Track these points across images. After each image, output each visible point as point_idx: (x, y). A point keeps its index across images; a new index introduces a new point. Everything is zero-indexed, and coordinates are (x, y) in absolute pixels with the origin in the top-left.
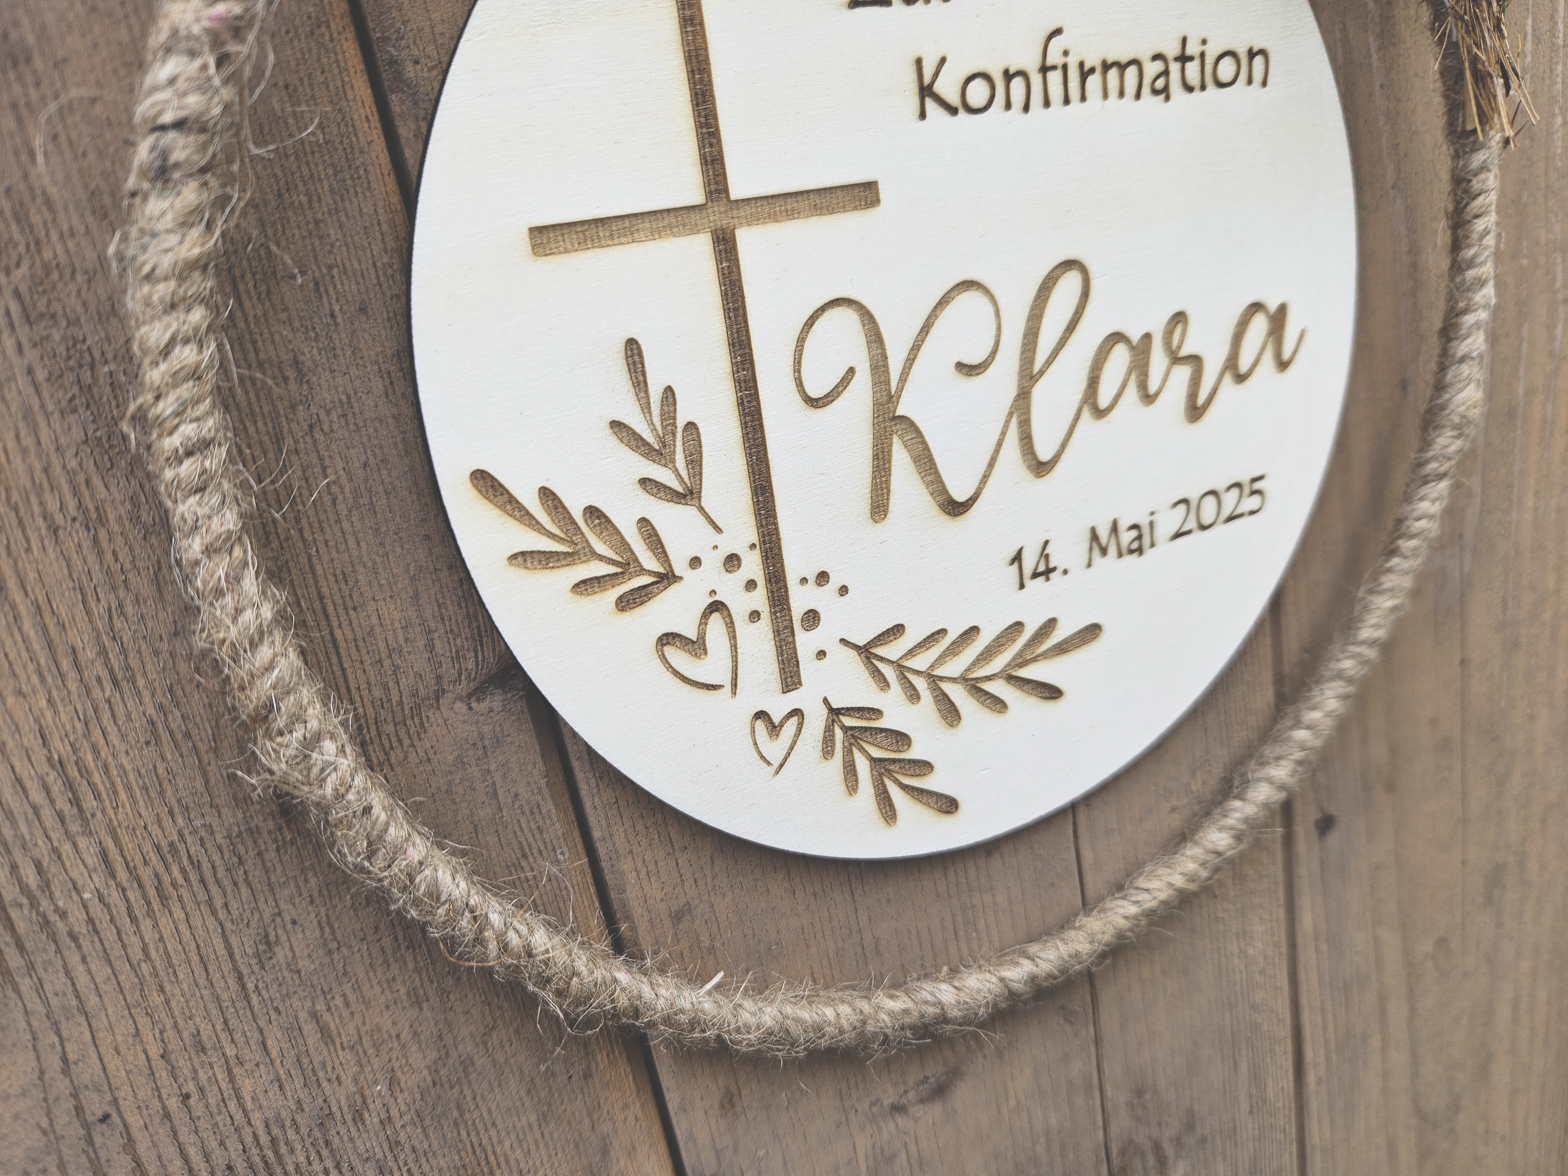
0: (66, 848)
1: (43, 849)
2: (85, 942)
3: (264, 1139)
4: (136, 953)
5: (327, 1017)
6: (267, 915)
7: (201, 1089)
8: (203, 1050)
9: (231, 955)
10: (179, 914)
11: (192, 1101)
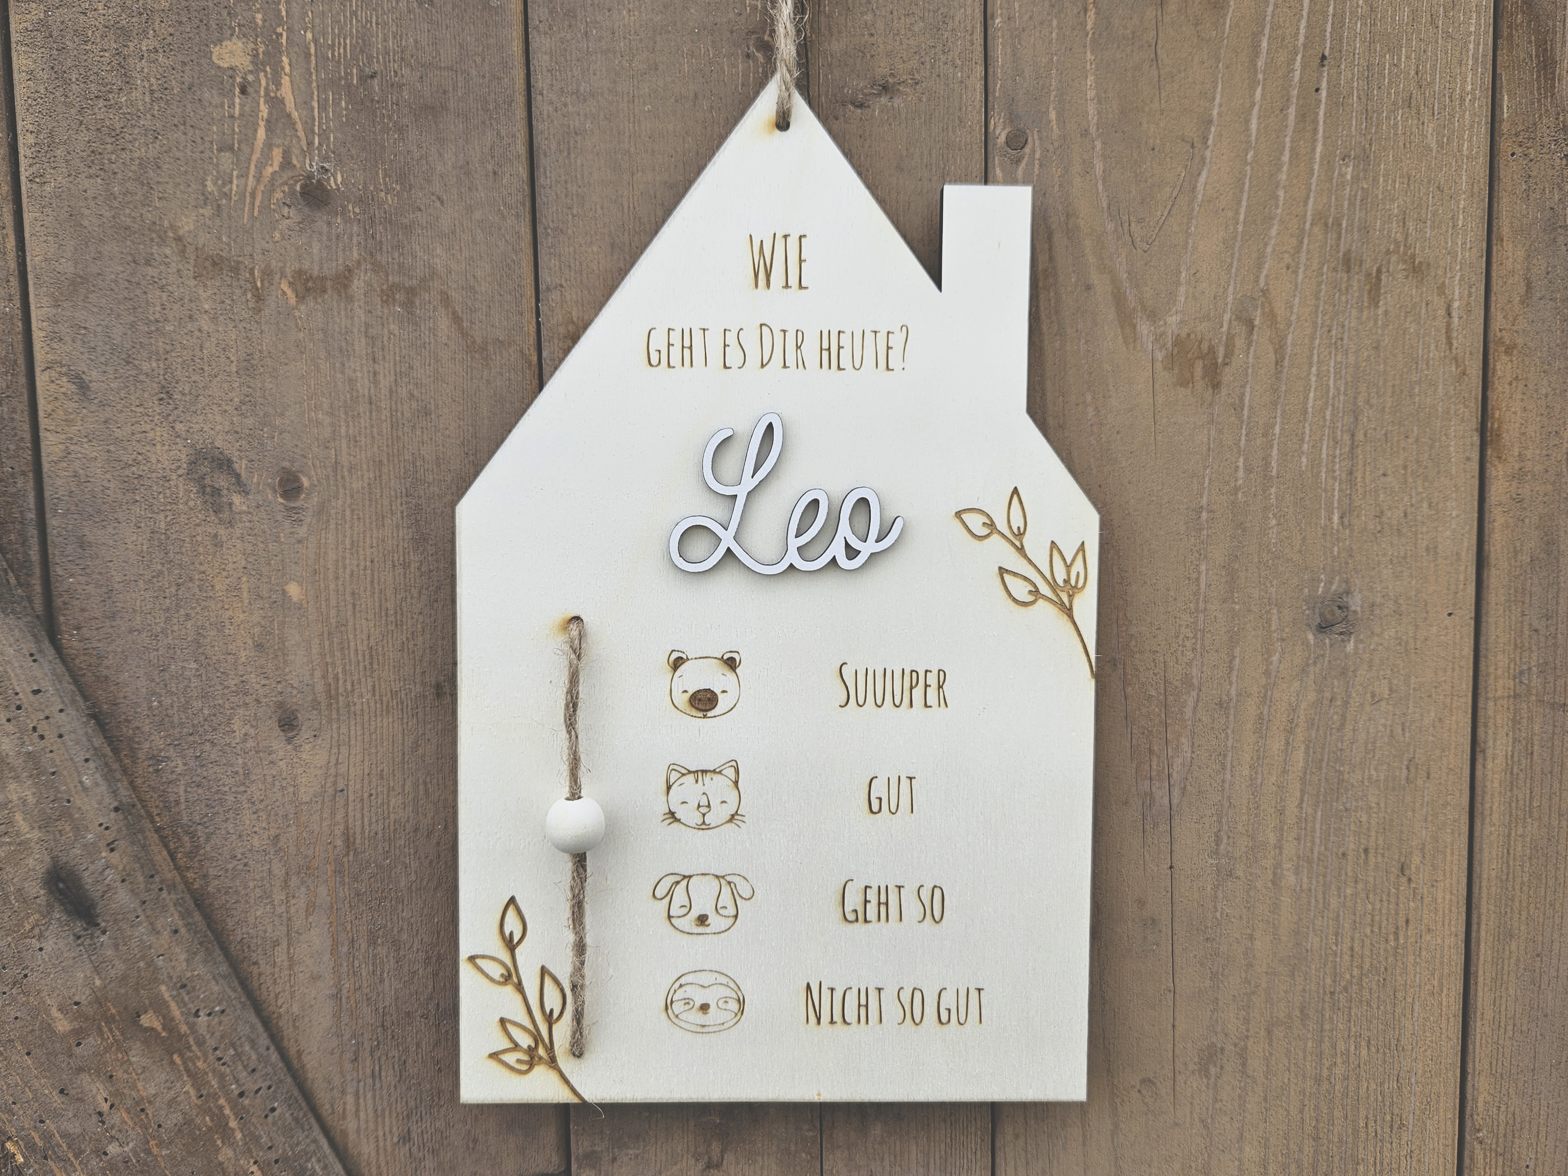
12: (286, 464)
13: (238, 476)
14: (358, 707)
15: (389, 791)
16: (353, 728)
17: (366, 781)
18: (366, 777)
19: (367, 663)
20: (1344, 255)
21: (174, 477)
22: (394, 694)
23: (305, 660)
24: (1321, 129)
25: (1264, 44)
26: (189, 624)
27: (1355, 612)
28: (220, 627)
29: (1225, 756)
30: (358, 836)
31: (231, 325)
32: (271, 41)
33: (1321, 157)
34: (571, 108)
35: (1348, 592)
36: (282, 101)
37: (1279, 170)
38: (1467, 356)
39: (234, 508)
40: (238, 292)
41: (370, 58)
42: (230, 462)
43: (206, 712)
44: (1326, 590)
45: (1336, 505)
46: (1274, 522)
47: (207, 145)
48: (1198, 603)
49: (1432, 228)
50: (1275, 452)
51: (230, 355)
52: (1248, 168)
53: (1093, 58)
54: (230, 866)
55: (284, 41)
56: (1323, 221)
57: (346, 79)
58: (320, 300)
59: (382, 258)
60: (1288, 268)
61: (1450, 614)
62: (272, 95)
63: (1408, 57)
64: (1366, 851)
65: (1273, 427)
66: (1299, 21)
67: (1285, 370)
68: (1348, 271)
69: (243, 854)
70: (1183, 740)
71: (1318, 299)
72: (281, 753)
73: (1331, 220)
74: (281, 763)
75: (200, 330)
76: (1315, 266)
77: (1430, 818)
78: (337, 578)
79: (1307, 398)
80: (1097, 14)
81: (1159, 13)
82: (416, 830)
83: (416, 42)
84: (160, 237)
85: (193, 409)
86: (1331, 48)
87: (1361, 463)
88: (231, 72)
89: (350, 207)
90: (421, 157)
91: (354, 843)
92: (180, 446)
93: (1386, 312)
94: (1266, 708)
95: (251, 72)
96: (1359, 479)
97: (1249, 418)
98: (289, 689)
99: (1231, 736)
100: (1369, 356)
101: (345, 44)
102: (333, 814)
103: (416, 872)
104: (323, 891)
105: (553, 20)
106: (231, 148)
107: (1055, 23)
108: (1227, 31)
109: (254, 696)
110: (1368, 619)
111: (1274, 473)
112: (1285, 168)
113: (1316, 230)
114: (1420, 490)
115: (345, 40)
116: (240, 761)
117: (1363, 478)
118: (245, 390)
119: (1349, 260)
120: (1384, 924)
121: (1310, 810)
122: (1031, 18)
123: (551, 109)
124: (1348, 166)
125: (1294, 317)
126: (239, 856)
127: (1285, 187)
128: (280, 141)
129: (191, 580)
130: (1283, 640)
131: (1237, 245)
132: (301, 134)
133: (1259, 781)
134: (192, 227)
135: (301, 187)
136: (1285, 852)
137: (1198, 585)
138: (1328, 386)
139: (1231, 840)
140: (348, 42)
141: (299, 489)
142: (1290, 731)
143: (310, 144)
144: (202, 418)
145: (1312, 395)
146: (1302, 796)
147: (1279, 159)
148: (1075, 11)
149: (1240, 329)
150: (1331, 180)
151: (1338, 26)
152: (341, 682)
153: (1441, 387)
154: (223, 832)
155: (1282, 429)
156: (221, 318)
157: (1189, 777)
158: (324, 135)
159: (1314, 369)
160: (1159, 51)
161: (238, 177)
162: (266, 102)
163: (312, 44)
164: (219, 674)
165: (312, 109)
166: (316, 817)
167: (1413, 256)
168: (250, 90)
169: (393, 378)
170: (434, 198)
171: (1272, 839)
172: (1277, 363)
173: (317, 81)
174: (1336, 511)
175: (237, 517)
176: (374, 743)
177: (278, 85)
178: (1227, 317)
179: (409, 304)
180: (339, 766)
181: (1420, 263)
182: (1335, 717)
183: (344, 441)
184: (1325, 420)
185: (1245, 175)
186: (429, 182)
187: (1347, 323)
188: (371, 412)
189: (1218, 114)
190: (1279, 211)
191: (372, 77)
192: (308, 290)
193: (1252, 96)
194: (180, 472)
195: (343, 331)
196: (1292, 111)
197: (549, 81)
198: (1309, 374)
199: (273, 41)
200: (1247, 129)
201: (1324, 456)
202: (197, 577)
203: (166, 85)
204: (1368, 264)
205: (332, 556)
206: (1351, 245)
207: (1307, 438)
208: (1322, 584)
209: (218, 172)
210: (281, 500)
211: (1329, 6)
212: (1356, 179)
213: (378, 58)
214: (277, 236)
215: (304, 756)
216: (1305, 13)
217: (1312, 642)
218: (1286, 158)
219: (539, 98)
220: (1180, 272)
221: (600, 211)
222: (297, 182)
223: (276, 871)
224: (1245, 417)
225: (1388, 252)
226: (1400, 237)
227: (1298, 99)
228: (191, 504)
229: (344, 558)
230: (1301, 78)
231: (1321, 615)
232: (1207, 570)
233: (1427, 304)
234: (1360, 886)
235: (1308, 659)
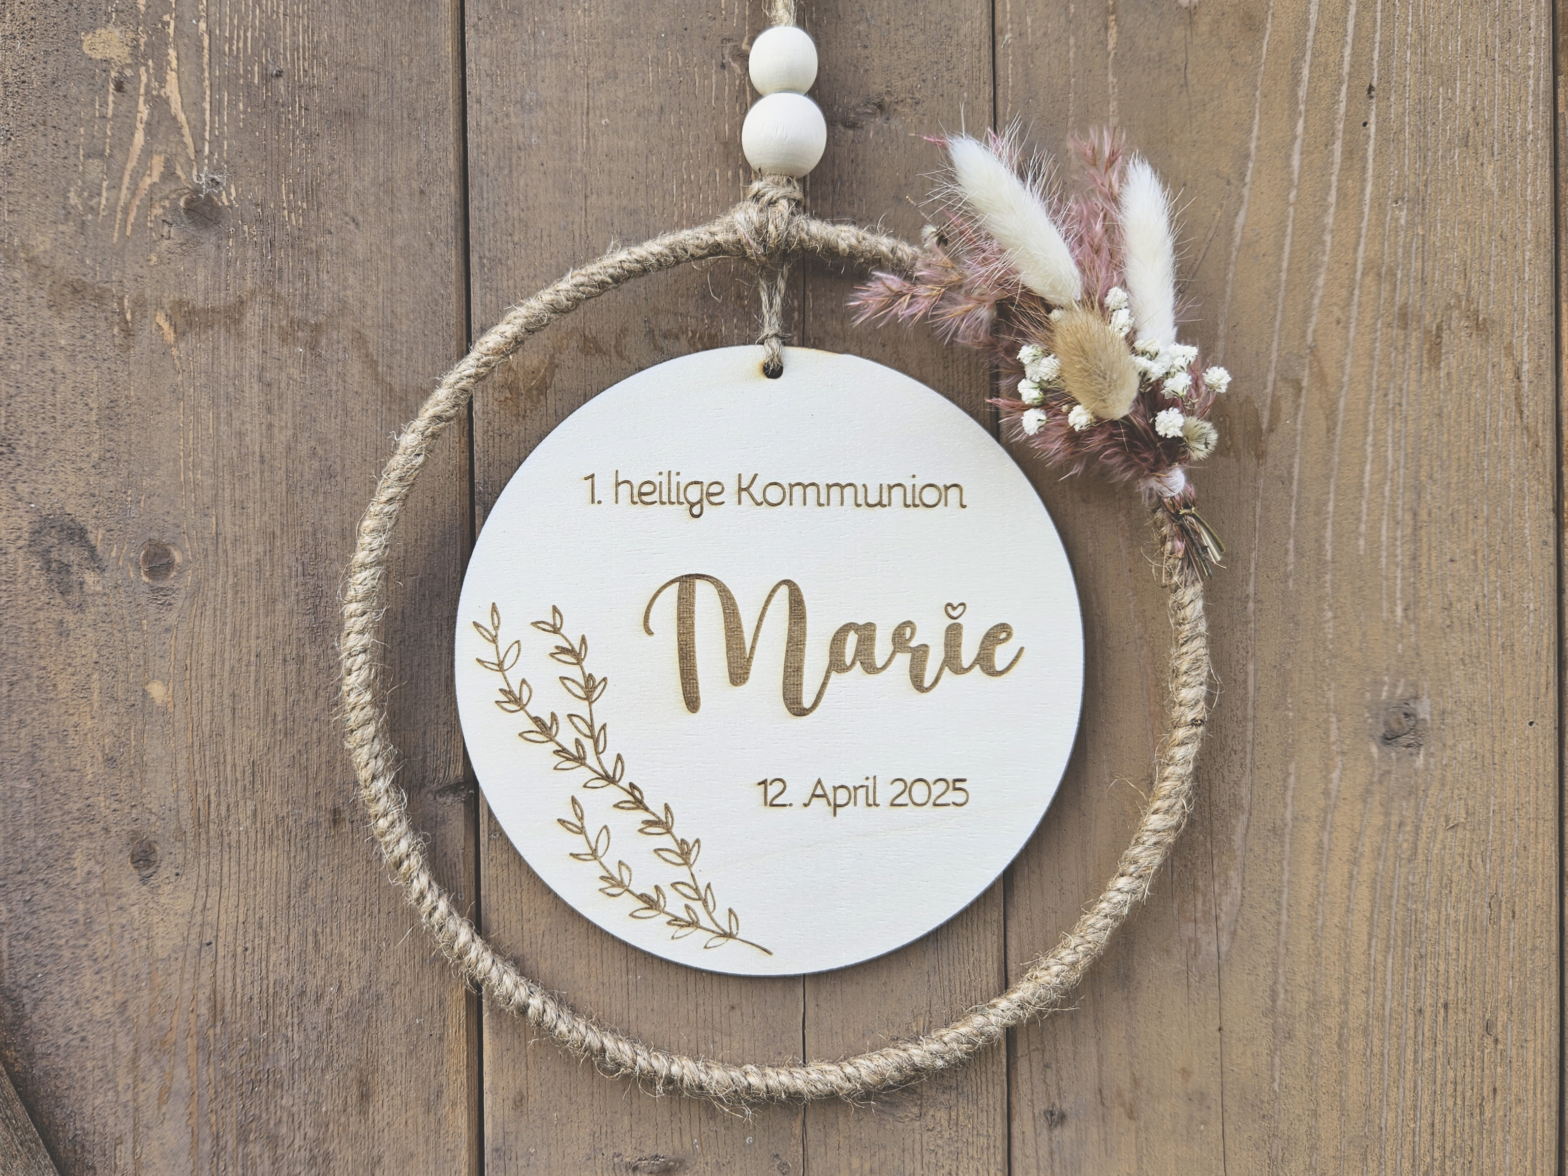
0: (241, 803)
1: (232, 800)
2: (233, 851)
3: (271, 990)
4: (251, 867)
5: (320, 936)
6: (311, 869)
7: (254, 948)
8: (261, 928)
9: (289, 883)
10: (275, 853)
11: (248, 953)
12: (155, 535)
13: (92, 549)
14: (234, 837)
15: (268, 945)
16: (226, 864)
17: (241, 932)
18: (240, 926)
19: (247, 781)
20: (1400, 309)
21: (12, 549)
22: (280, 820)
23: (169, 778)
24: (1370, 165)
25: (1306, 72)
26: (24, 731)
27: (1424, 720)
28: (60, 738)
29: (1281, 892)
30: (228, 1002)
31: (92, 365)
32: (155, 30)
33: (1372, 200)
34: (513, 120)
35: (1416, 698)
36: (166, 101)
37: (1325, 211)
38: (1540, 425)
39: (85, 587)
40: (103, 325)
41: (275, 54)
42: (83, 532)
43: (40, 844)
44: (1391, 695)
45: (1398, 595)
46: (1329, 614)
47: (72, 149)
48: (1246, 709)
49: (1496, 281)
50: (1329, 533)
51: (89, 401)
52: (1291, 210)
53: (1115, 80)
54: (62, 1042)
55: (171, 31)
56: (1375, 270)
57: (245, 77)
58: (203, 337)
59: (283, 289)
60: (1338, 322)
61: (1531, 724)
62: (155, 93)
63: (1463, 91)
64: (1446, 1006)
65: (1325, 504)
66: (1343, 47)
67: (1338, 439)
68: (1405, 328)
69: (80, 1026)
70: (1232, 873)
71: (1372, 358)
72: (134, 897)
73: (1384, 268)
74: (133, 909)
75: (53, 371)
76: (1368, 321)
77: (1516, 966)
78: (213, 676)
79: (1362, 471)
80: (1119, 32)
81: (1189, 33)
82: (303, 994)
83: (330, 37)
84: (8, 257)
85: (40, 466)
86: (1380, 79)
87: (1425, 547)
88: (104, 64)
89: (246, 228)
90: (333, 171)
91: (222, 1011)
92: (21, 512)
93: (1448, 374)
94: (1326, 834)
95: (129, 66)
96: (1424, 566)
97: (1299, 493)
98: (147, 815)
99: (1286, 868)
100: (1431, 425)
101: (246, 38)
102: (197, 974)
103: (300, 1048)
104: (181, 1072)
105: (495, 18)
106: (101, 155)
107: (1072, 41)
108: (1264, 57)
109: (101, 823)
110: (1439, 728)
111: (1329, 557)
112: (1332, 210)
113: (1368, 280)
114: (1493, 578)
115: (245, 32)
116: (81, 906)
117: (1429, 564)
118: (107, 444)
119: (1405, 314)
120: (1468, 1095)
121: (1380, 958)
122: (1045, 34)
123: (489, 119)
124: (1401, 209)
125: (1345, 379)
126: (75, 1029)
127: (1332, 231)
128: (160, 148)
129: (28, 677)
130: (1343, 753)
131: (1282, 294)
132: (188, 140)
133: (1320, 922)
134: (48, 247)
135: (186, 203)
136: (1352, 1008)
137: (1245, 688)
138: (1386, 457)
139: (1289, 995)
140: (249, 34)
141: (169, 566)
142: (1355, 862)
143: (198, 152)
144: (50, 477)
145: (1368, 468)
146: (1370, 940)
147: (1325, 200)
148: (1095, 29)
149: (1286, 391)
150: (1383, 224)
151: (1387, 53)
152: (213, 805)
153: (1512, 460)
154: (56, 997)
155: (1336, 506)
156: (80, 356)
157: (1240, 919)
158: (216, 142)
159: (1370, 439)
160: (1189, 76)
161: (108, 189)
162: (146, 102)
163: (206, 37)
164: (58, 796)
165: (203, 110)
166: (176, 977)
167: (1477, 312)
168: (127, 87)
169: (290, 433)
170: (347, 219)
171: (1337, 995)
172: (1328, 430)
173: (210, 79)
174: (1399, 602)
175: (89, 599)
176: (252, 884)
177: (162, 82)
178: (1271, 377)
179: (313, 346)
180: (207, 913)
181: (1484, 319)
182: (1405, 845)
183: (228, 507)
184: (1384, 497)
185: (1288, 217)
186: (343, 200)
187: (1405, 386)
188: (262, 472)
189: (1256, 147)
190: (1326, 258)
191: (279, 75)
192: (190, 324)
193: (1294, 127)
194: (20, 543)
195: (231, 375)
196: (1338, 147)
197: (488, 88)
198: (1365, 444)
199: (158, 32)
200: (1289, 166)
201: (1384, 538)
202: (35, 675)
203: (23, 78)
204: (1428, 318)
205: (207, 649)
206: (1407, 298)
207: (1364, 518)
208: (1386, 688)
209: (84, 182)
210: (145, 579)
211: (1375, 32)
212: (1411, 224)
213: (285, 55)
214: (154, 258)
215: (162, 900)
216: (1349, 39)
217: (1376, 756)
218: (1332, 198)
219: (476, 106)
220: (1217, 325)
221: (545, 238)
222: (181, 196)
223: (122, 1048)
224: (1295, 492)
225: (1449, 307)
226: (1460, 290)
227: (1344, 132)
228: (33, 582)
229: (223, 651)
230: (1347, 111)
231: (1386, 723)
232: (1256, 671)
233: (1494, 366)
234: (1440, 1049)
235: (1372, 775)
